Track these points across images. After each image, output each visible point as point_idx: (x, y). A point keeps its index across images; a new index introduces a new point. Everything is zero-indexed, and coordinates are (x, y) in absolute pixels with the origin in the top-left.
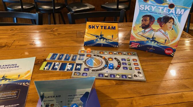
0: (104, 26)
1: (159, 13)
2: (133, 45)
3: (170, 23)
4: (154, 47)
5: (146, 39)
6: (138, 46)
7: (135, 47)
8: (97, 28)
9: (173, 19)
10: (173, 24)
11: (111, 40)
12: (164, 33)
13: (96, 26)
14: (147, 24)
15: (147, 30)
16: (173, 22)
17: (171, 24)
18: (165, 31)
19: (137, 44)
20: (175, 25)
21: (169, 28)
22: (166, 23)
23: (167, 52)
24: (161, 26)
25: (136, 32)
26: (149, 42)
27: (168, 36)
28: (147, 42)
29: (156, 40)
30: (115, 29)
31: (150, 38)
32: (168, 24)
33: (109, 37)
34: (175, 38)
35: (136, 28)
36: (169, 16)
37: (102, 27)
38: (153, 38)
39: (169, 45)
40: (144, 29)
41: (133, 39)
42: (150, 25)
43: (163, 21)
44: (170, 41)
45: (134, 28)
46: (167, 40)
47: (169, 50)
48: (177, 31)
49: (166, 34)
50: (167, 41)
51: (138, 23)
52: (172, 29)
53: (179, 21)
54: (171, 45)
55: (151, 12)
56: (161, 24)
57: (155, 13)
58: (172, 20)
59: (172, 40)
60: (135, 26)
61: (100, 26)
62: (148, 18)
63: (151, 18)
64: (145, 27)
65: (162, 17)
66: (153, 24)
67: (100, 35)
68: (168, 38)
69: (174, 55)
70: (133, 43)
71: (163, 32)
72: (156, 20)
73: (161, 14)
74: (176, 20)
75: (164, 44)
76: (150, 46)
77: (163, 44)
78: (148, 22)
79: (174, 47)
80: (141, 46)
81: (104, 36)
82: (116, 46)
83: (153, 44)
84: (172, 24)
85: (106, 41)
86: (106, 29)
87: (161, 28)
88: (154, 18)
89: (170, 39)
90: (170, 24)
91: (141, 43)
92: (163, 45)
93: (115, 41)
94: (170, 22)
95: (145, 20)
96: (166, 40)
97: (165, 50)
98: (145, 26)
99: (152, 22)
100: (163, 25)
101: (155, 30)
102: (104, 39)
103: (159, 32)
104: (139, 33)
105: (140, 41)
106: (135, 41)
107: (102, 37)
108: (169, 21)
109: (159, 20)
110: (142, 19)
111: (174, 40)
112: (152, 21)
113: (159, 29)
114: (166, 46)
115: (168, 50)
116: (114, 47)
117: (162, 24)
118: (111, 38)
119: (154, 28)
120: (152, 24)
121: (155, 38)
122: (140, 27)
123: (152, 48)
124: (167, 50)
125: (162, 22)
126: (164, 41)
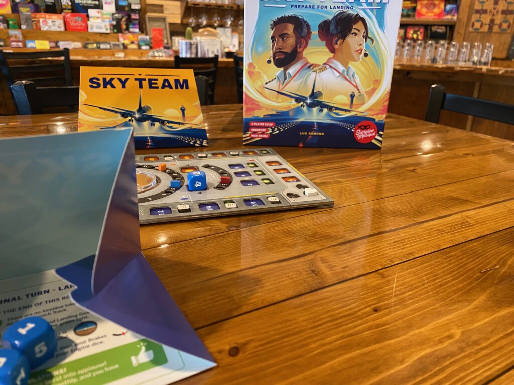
0: (147, 78)
1: (321, 4)
2: (255, 133)
3: (356, 34)
4: (321, 126)
5: (293, 104)
6: (270, 131)
7: (263, 139)
8: (124, 87)
9: (363, 20)
10: (366, 37)
11: (179, 124)
12: (344, 70)
13: (120, 80)
14: (288, 50)
15: (292, 70)
16: (364, 30)
17: (360, 38)
18: (345, 64)
19: (266, 127)
20: (372, 40)
21: (355, 54)
22: (344, 37)
23: (361, 135)
24: (333, 50)
25: (259, 83)
26: (302, 111)
27: (358, 80)
28: (298, 111)
29: (323, 99)
30: (187, 88)
31: (306, 98)
32: (350, 39)
33: (171, 113)
34: (378, 82)
35: (257, 70)
36: (350, 11)
37: (140, 81)
38: (313, 95)
39: (362, 110)
40: (282, 69)
41: (253, 109)
42: (299, 50)
43: (335, 32)
44: (366, 96)
45: (252, 70)
46: (357, 94)
47: (366, 128)
48: (378, 61)
49: (351, 73)
50: (355, 98)
51: (260, 49)
52: (366, 55)
53: (381, 25)
54: (370, 109)
55: (296, 6)
56: (332, 40)
57: (310, 6)
58: (359, 25)
59: (371, 93)
60: (251, 61)
61: (132, 78)
62: (290, 28)
63: (299, 24)
64: (284, 59)
65: (330, 17)
66: (307, 44)
67: (137, 108)
69: (381, 142)
70: (255, 124)
71: (341, 68)
72: (315, 32)
73: (326, 7)
74: (372, 23)
75: (349, 111)
76: (308, 126)
77: (346, 111)
78: (291, 41)
79: (378, 114)
80: (280, 132)
81: (152, 111)
82: (202, 142)
83: (316, 116)
84: (364, 36)
85: (161, 128)
86: (157, 88)
87: (334, 57)
88: (308, 26)
89: (363, 90)
90: (357, 37)
91: (278, 118)
92: (348, 115)
93: (194, 127)
94: (357, 31)
95: (283, 36)
96: (352, 96)
97: (356, 130)
98: (282, 57)
99: (303, 41)
100: (336, 47)
101: (316, 65)
102: (153, 120)
103: (329, 70)
104: (267, 86)
105: (274, 113)
106: (260, 114)
107: (144, 116)
108: (353, 31)
109: (324, 27)
110: (271, 32)
111: (374, 90)
112: (303, 34)
113: (329, 59)
114: (355, 117)
115: (362, 130)
116: (194, 146)
117: (334, 41)
118: (178, 118)
119: (311, 60)
120: (305, 47)
121: (320, 94)
122: (269, 62)
123: (316, 131)
124: (360, 127)
125: (332, 35)
126: (347, 100)
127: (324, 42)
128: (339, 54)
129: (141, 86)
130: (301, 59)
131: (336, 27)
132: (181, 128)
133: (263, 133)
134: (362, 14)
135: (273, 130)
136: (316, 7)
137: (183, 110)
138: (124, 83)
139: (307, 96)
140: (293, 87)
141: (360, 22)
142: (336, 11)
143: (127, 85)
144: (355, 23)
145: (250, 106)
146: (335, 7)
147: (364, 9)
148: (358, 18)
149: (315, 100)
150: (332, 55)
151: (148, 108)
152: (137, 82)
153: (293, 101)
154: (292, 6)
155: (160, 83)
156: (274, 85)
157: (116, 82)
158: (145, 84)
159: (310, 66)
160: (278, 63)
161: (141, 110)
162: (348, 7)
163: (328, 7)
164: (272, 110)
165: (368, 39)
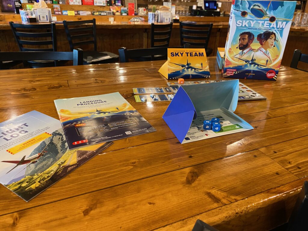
0: (189, 52)
1: (259, 28)
2: (228, 73)
3: (271, 39)
4: (254, 72)
5: (244, 63)
6: (234, 72)
7: (231, 76)
8: (182, 56)
9: (275, 34)
10: (275, 40)
11: (201, 69)
12: (265, 52)
13: (180, 53)
14: (245, 44)
15: (245, 51)
16: (274, 37)
17: (273, 40)
18: (266, 49)
19: (233, 71)
20: (277, 41)
21: (270, 46)
22: (266, 40)
23: (269, 75)
24: (262, 44)
25: (232, 55)
26: (247, 66)
27: (270, 55)
28: (246, 66)
29: (256, 62)
30: (203, 56)
31: (250, 61)
32: (269, 40)
33: (198, 66)
34: (278, 56)
35: (232, 51)
36: (270, 31)
38: (252, 60)
39: (270, 66)
40: (242, 51)
41: (229, 65)
42: (249, 44)
43: (263, 38)
44: (272, 61)
45: (230, 51)
46: (269, 60)
47: (271, 73)
48: (279, 48)
49: (268, 53)
50: (268, 62)
51: (234, 43)
52: (274, 46)
53: (281, 35)
54: (273, 66)
55: (250, 29)
57: (255, 29)
58: (273, 36)
59: (274, 60)
60: (230, 47)
61: (184, 53)
62: (247, 36)
63: (250, 35)
65: (262, 33)
66: (252, 42)
67: (187, 64)
68: (269, 58)
69: (276, 78)
70: (229, 70)
71: (264, 51)
72: (256, 38)
73: (261, 29)
74: (278, 35)
75: (265, 66)
76: (249, 71)
77: (264, 66)
78: (246, 41)
79: (276, 68)
80: (238, 73)
81: (192, 64)
82: (208, 76)
83: (252, 68)
84: (274, 40)
85: (195, 71)
86: (193, 56)
87: (262, 47)
88: (253, 36)
89: (271, 59)
90: (272, 40)
91: (238, 68)
92: (265, 68)
93: (206, 71)
94: (272, 38)
95: (244, 39)
96: (267, 61)
97: (267, 74)
98: (242, 46)
99: (251, 41)
100: (263, 43)
101: (255, 50)
102: (192, 68)
103: (259, 51)
104: (235, 56)
105: (237, 66)
106: (231, 66)
107: (189, 67)
108: (270, 38)
109: (260, 36)
110: (240, 38)
111: (276, 59)
112: (251, 38)
114: (267, 68)
115: (270, 73)
116: (205, 78)
118: (200, 67)
119: (253, 48)
120: (251, 43)
121: (255, 60)
122: (237, 48)
123: (252, 73)
124: (269, 72)
125: (262, 39)
126: (265, 62)
127: (259, 42)
128: (264, 46)
129: (187, 56)
130: (249, 47)
131: (264, 36)
132: (201, 71)
133: (231, 73)
134: (274, 32)
135: (235, 72)
136: (257, 29)
137: (202, 64)
138: (182, 54)
139: (250, 60)
140: (245, 57)
141: (273, 35)
142: (265, 31)
143: (183, 55)
144: (271, 35)
145: (227, 63)
146: (264, 29)
147: (275, 30)
148: (273, 33)
149: (253, 62)
150: (261, 46)
151: (190, 64)
152: (186, 54)
153: (244, 62)
154: (248, 28)
155: (194, 54)
156: (238, 56)
157: (179, 54)
158: (189, 54)
159: (252, 50)
160: (240, 49)
161: (188, 64)
162: (269, 29)
163: (262, 29)
164: (236, 65)
165: (276, 41)
